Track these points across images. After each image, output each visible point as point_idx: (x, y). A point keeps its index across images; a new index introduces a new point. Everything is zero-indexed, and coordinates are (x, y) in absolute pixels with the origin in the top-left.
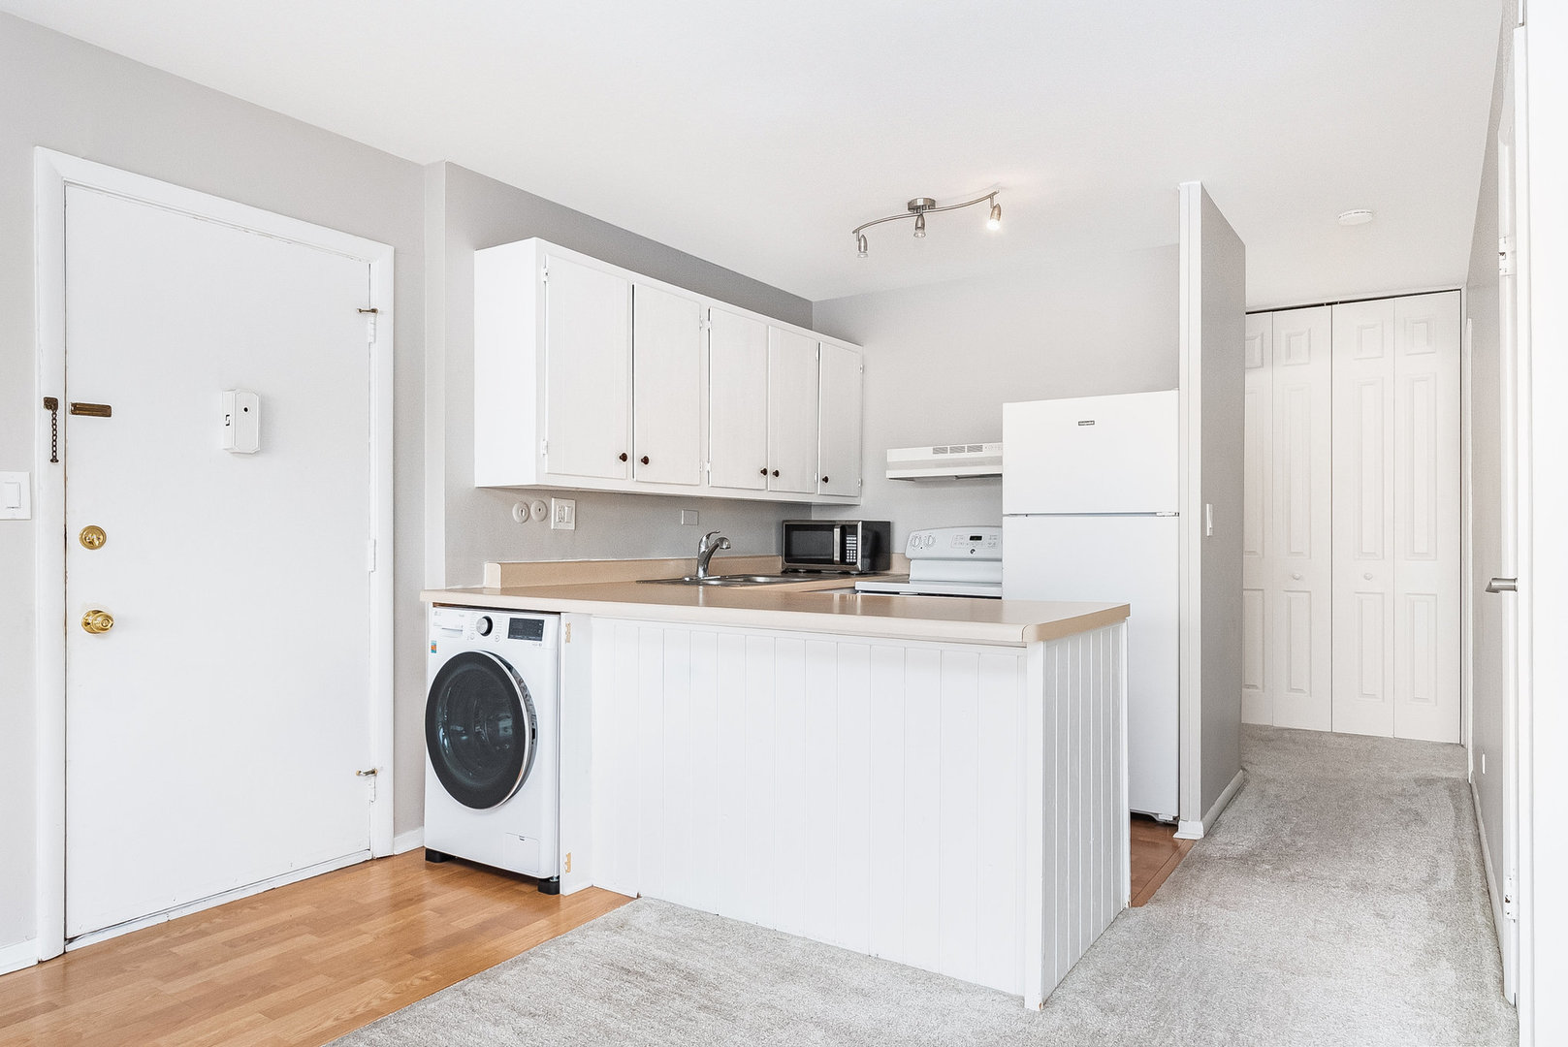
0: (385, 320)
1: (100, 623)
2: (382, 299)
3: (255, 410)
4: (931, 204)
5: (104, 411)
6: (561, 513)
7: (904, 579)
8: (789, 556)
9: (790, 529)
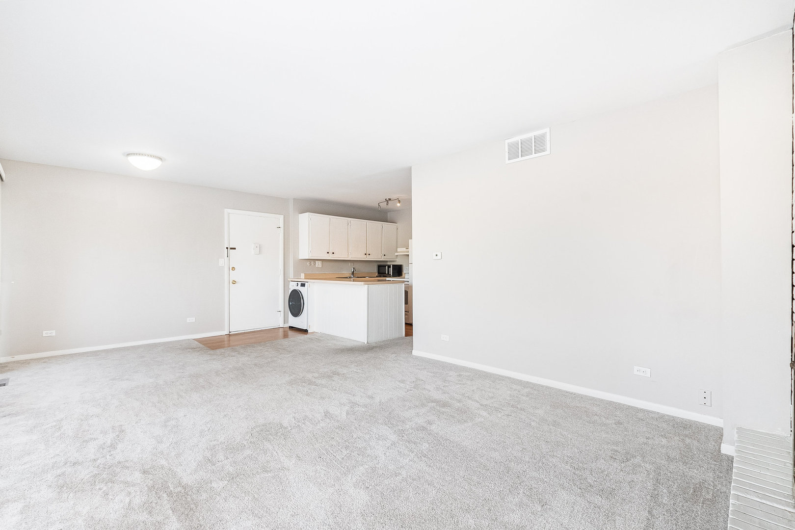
0: (282, 229)
1: (234, 282)
2: (282, 225)
3: (258, 248)
4: (390, 199)
5: (235, 249)
6: (319, 264)
7: (404, 278)
8: (379, 273)
9: (379, 266)
